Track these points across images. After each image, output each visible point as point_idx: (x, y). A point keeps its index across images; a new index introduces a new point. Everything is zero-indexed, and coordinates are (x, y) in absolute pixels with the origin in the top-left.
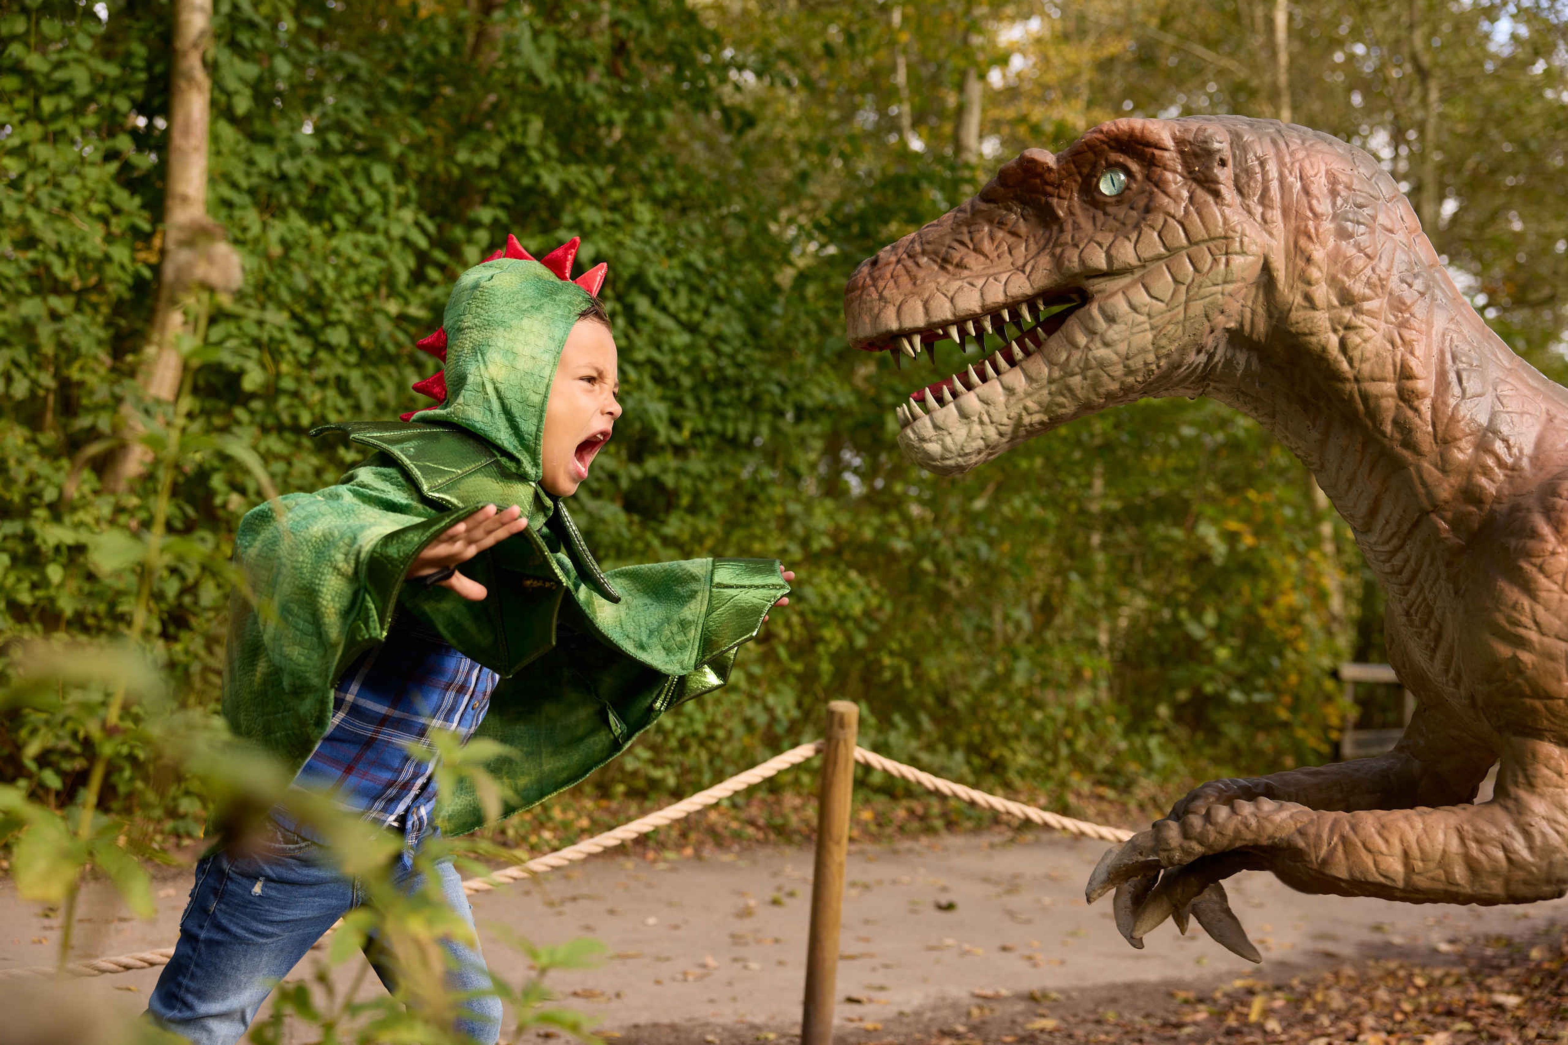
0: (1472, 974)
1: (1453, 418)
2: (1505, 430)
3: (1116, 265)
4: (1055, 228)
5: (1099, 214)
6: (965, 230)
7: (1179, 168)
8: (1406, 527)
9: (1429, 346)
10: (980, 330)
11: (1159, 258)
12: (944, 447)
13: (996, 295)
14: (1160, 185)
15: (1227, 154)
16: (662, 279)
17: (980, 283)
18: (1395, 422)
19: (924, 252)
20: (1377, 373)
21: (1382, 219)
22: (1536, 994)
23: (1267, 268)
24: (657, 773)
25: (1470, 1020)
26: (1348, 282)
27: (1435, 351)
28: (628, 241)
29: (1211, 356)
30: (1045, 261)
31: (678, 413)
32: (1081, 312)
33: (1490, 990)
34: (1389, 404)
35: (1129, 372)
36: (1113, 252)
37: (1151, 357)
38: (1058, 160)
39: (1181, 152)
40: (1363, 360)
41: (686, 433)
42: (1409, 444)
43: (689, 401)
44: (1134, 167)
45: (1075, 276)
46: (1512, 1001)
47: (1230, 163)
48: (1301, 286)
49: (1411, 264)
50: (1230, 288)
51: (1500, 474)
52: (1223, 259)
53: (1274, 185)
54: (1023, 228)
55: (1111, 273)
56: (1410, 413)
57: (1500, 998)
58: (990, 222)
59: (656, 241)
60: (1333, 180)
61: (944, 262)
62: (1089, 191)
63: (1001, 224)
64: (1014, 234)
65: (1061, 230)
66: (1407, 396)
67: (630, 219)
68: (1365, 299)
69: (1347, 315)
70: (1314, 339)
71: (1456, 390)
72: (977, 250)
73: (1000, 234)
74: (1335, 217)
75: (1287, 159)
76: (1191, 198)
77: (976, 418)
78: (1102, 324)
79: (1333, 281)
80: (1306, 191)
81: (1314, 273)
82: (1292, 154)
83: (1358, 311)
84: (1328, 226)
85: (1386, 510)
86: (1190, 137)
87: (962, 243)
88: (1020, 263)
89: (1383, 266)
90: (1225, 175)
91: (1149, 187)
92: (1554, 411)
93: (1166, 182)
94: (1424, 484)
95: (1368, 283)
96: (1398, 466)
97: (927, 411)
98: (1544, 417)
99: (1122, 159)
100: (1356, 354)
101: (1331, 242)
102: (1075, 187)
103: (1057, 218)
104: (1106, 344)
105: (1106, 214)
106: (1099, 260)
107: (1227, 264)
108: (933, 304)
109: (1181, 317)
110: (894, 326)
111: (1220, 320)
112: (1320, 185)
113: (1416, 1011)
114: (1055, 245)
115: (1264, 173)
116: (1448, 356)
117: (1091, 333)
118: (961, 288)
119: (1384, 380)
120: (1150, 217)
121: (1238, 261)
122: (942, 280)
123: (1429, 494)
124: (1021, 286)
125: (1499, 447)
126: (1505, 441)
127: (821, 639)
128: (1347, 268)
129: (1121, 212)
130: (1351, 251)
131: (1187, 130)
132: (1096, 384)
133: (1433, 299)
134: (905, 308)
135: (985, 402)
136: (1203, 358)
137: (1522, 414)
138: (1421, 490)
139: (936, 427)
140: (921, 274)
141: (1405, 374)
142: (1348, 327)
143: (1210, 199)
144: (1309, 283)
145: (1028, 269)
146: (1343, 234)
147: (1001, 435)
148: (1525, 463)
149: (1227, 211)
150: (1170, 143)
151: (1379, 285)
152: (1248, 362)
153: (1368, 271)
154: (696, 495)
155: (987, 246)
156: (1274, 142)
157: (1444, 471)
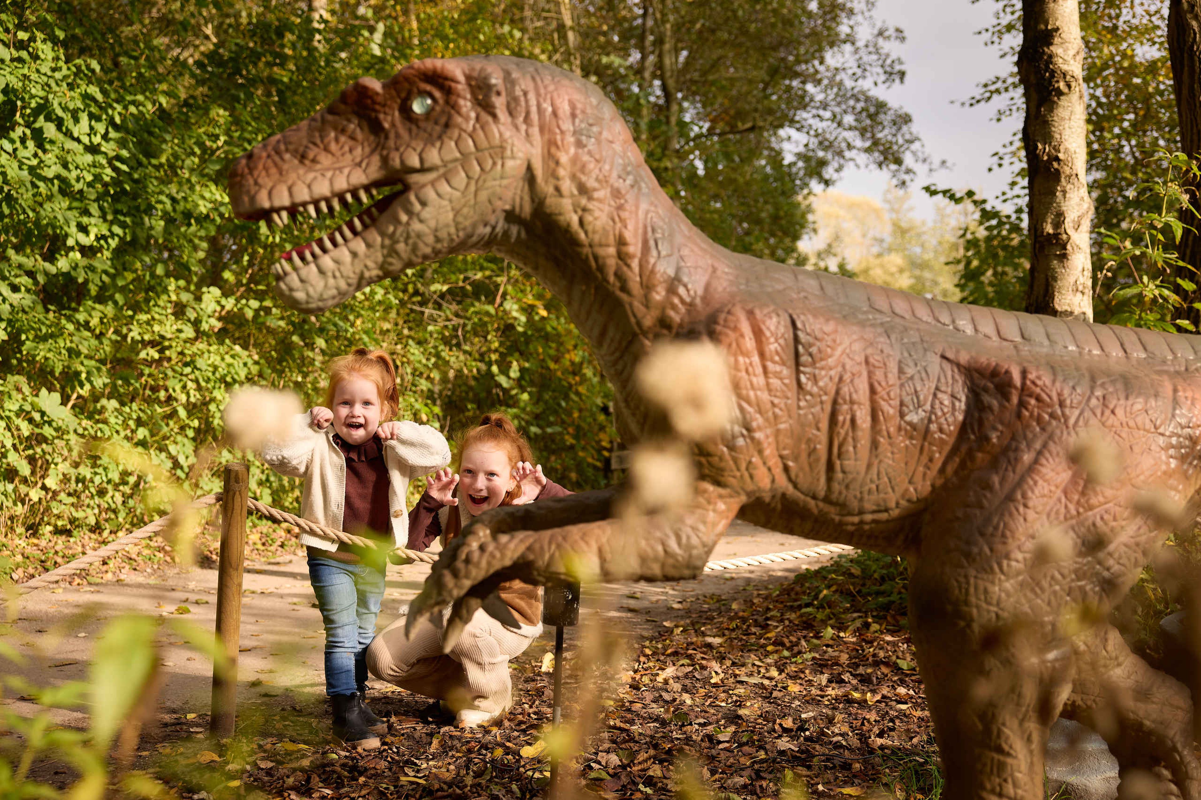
0: (693, 624)
1: (652, 272)
2: (685, 279)
3: (427, 165)
4: (382, 136)
5: (414, 128)
6: (317, 134)
7: (469, 96)
8: (624, 344)
9: (637, 222)
10: (331, 208)
11: (456, 160)
12: (308, 294)
13: (341, 184)
14: (455, 107)
15: (501, 87)
16: (65, 109)
17: (329, 174)
18: (616, 274)
19: (287, 150)
20: (604, 241)
21: (605, 134)
22: (733, 635)
23: (529, 168)
24: (80, 514)
25: (690, 657)
26: (584, 178)
27: (641, 226)
28: (34, 76)
29: (494, 228)
30: (376, 160)
31: (85, 220)
32: (402, 198)
33: (704, 634)
34: (612, 263)
35: (438, 240)
36: (424, 155)
37: (453, 230)
38: (384, 86)
39: (470, 85)
40: (594, 232)
41: (92, 237)
42: (624, 288)
43: (94, 209)
44: (437, 94)
45: (397, 171)
46: (716, 641)
47: (504, 93)
48: (552, 181)
49: (625, 166)
50: (505, 182)
51: (682, 309)
52: (499, 163)
53: (534, 109)
54: (359, 135)
55: (423, 170)
56: (625, 269)
57: (709, 640)
58: (335, 129)
59: (58, 75)
60: (573, 107)
61: (303, 158)
62: (406, 111)
63: (343, 131)
64: (353, 138)
65: (387, 138)
66: (622, 257)
67: (35, 57)
68: (595, 190)
69: (584, 201)
70: (561, 218)
71: (654, 253)
72: (327, 150)
73: (343, 139)
74: (575, 133)
75: (542, 91)
76: (478, 119)
77: (330, 274)
78: (417, 207)
79: (573, 177)
80: (555, 113)
81: (562, 172)
82: (545, 87)
83: (590, 199)
84: (570, 139)
85: (611, 332)
86: (475, 74)
87: (315, 144)
88: (358, 160)
89: (607, 167)
90: (499, 103)
91: (448, 109)
92: (716, 265)
93: (460, 107)
94: (635, 316)
95: (597, 179)
96: (619, 304)
97: (295, 269)
98: (710, 270)
99: (429, 88)
100: (590, 228)
101: (572, 150)
102: (396, 106)
103: (382, 129)
104: (421, 221)
105: (418, 127)
106: (414, 161)
107: (503, 165)
108: (295, 189)
109: (472, 202)
110: (267, 205)
111: (499, 204)
112: (565, 108)
113: (654, 654)
114: (383, 148)
115: (527, 101)
116: (649, 229)
117: (410, 213)
118: (315, 178)
119: (608, 245)
120: (449, 132)
121: (510, 163)
122: (301, 171)
123: (639, 324)
124: (359, 178)
125: (681, 290)
126: (685, 286)
127: (213, 400)
128: (583, 169)
129: (429, 126)
130: (586, 158)
131: (473, 69)
132: (415, 249)
133: (640, 189)
134: (275, 192)
135: (336, 262)
136: (488, 230)
137: (696, 268)
138: (633, 320)
139: (302, 281)
140: (285, 167)
141: (621, 242)
142: (584, 210)
143: (490, 119)
144: (558, 179)
145: (364, 165)
146: (579, 144)
147: (349, 285)
148: (698, 301)
149: (502, 128)
150: (461, 78)
151: (603, 181)
152: (519, 233)
153: (597, 171)
154: (103, 288)
155: (333, 147)
156: (533, 79)
157: (647, 307)
